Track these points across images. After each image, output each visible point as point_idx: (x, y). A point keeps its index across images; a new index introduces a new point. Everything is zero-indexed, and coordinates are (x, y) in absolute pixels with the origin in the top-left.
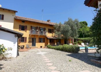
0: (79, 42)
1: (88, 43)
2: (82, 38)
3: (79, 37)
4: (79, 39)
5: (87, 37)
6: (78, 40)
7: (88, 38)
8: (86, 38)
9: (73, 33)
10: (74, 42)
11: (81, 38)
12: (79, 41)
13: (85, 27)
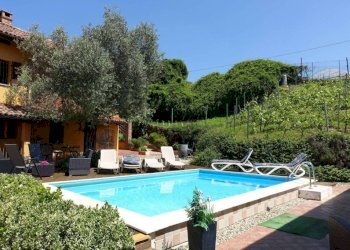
0: (151, 140)
1: (185, 147)
2: (166, 121)
3: (154, 119)
4: (154, 125)
5: (185, 120)
6: (150, 130)
7: (188, 123)
8: (182, 125)
9: (123, 92)
10: (133, 137)
11: (160, 122)
12: (152, 135)
13: (179, 81)
